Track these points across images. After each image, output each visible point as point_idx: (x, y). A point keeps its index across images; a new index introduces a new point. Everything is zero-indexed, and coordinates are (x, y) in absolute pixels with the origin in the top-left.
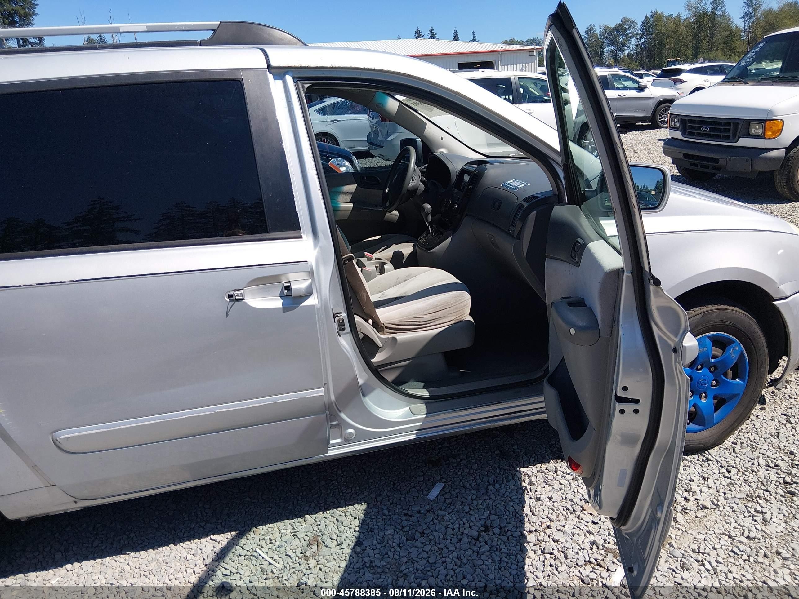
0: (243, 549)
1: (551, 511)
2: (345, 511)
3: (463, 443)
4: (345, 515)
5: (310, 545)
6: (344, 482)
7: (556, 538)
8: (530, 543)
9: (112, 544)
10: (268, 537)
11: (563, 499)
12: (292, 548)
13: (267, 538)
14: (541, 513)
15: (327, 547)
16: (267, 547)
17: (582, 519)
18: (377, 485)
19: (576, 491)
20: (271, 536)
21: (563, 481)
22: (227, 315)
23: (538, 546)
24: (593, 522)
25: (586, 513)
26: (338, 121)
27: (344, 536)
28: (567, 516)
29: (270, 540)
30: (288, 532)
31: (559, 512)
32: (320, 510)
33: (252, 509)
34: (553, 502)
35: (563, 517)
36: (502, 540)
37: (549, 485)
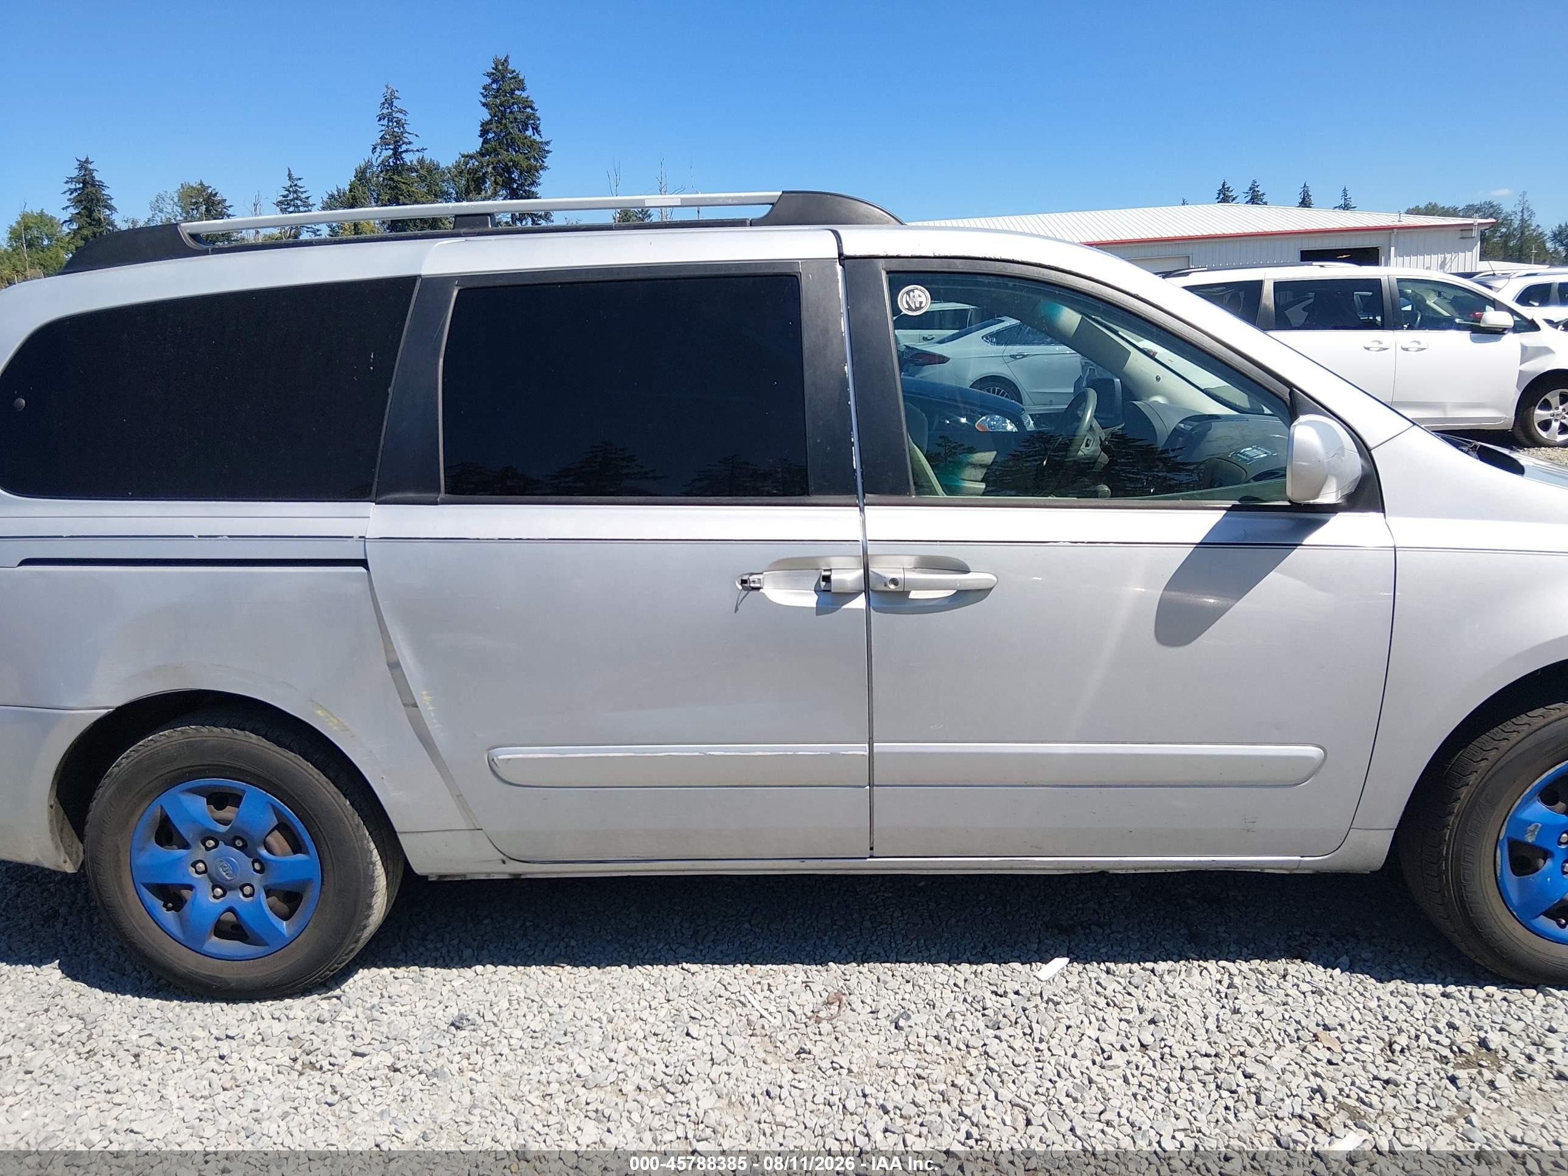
0: (726, 989)
1: (1254, 1031)
2: (893, 968)
3: (1125, 908)
4: (893, 975)
5: (828, 1003)
6: (902, 929)
7: (1249, 1070)
8: (1200, 1069)
9: (543, 951)
10: (767, 982)
11: (1284, 1018)
12: (799, 1002)
13: (765, 982)
14: (1235, 1032)
15: (854, 1011)
16: (762, 994)
17: (1309, 1053)
18: (956, 944)
19: (1313, 1010)
20: (771, 981)
21: (1293, 992)
22: (737, 609)
23: (1213, 1076)
24: (1330, 1062)
25: (1320, 1045)
26: (1024, 356)
27: (883, 1002)
28: (1282, 1043)
29: (769, 985)
30: (799, 980)
31: (1269, 1036)
32: (854, 960)
33: (751, 941)
34: (1264, 1020)
35: (1275, 1045)
36: (1150, 1058)
37: (1265, 993)
